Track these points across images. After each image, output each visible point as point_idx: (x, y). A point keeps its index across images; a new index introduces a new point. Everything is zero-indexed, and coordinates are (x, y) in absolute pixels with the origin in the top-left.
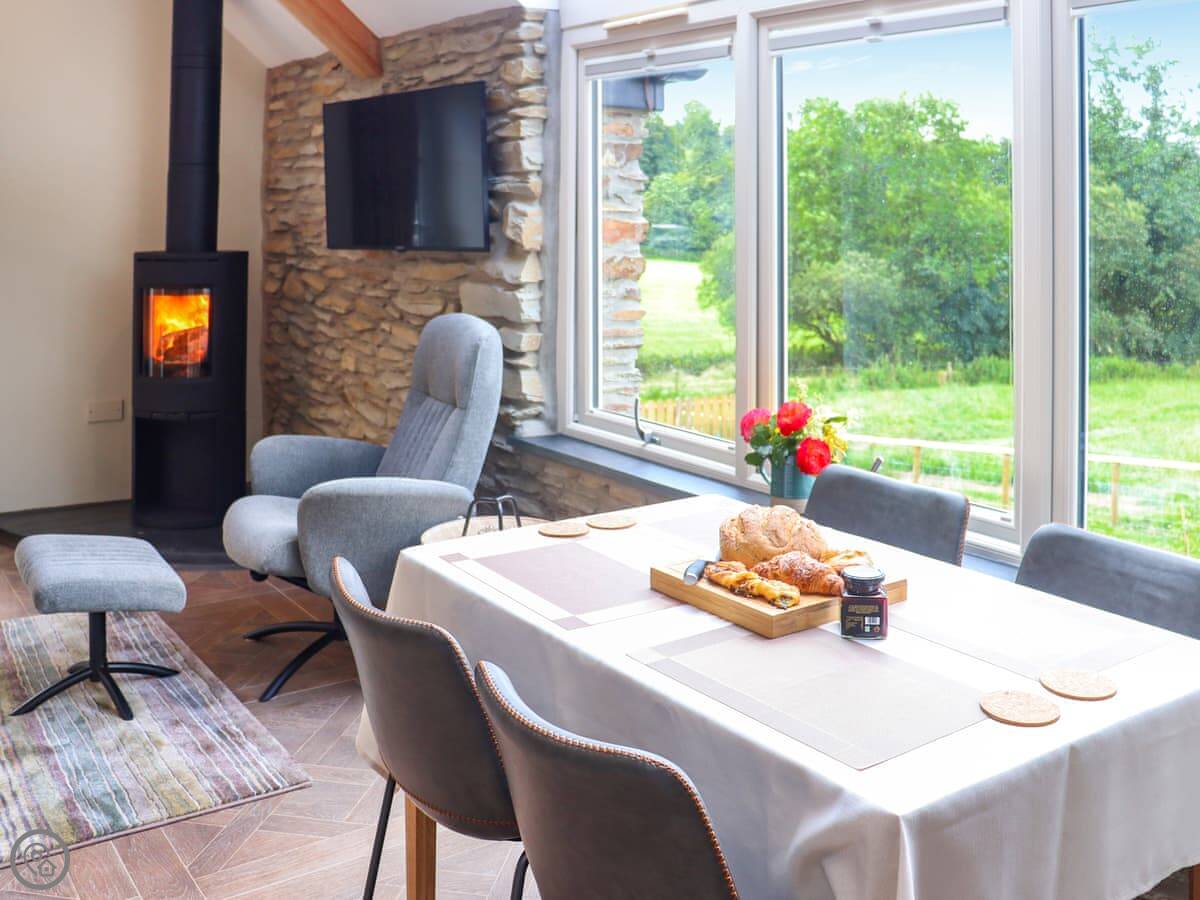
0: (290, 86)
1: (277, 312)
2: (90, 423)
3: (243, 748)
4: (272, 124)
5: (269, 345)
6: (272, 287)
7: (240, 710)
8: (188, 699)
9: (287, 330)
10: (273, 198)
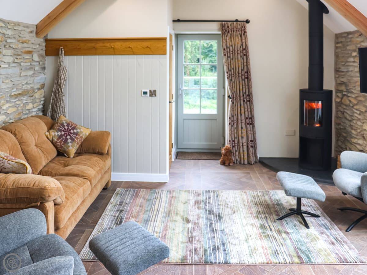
0: (343, 40)
1: (340, 108)
2: (286, 135)
3: (343, 246)
4: (337, 51)
5: (337, 117)
6: (338, 100)
7: (340, 233)
8: (324, 226)
9: (343, 114)
10: (337, 73)
